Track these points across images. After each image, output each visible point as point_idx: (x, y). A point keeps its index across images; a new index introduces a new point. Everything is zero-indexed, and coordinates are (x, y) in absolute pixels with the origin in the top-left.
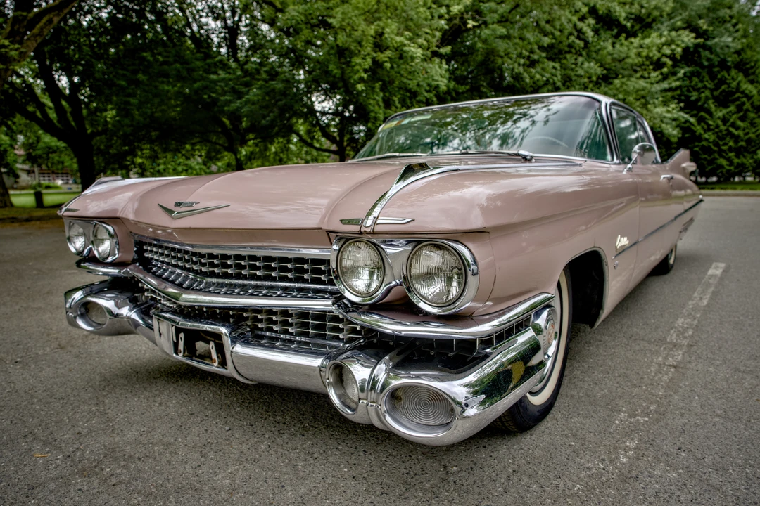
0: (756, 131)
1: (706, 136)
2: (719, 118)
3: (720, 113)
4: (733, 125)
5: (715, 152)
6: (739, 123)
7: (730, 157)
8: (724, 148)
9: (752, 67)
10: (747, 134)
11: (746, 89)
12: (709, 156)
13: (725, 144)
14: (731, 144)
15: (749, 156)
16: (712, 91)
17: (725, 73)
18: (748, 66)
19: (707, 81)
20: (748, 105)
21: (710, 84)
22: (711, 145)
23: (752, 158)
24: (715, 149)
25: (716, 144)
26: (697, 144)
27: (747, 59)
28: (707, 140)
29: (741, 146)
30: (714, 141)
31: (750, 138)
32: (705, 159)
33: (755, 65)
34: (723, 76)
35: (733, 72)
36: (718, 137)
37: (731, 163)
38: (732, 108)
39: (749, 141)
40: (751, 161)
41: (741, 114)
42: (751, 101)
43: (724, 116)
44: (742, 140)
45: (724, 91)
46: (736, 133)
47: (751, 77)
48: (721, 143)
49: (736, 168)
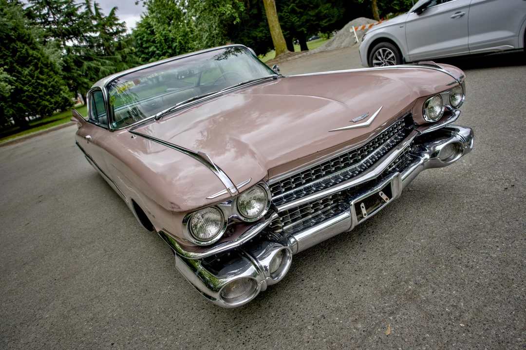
0: (54, 80)
1: (25, 88)
2: (27, 75)
3: (26, 72)
4: (38, 78)
5: (37, 98)
6: (41, 76)
7: (48, 99)
8: (41, 94)
9: (28, 39)
10: (49, 82)
11: (33, 53)
12: (35, 101)
13: (40, 91)
14: (44, 90)
15: (57, 96)
16: (12, 57)
17: (13, 44)
18: (25, 38)
19: (5, 51)
20: (40, 65)
21: (7, 52)
22: (32, 93)
23: (60, 97)
24: (36, 95)
25: (36, 93)
26: (23, 95)
27: (22, 34)
28: (28, 91)
29: (51, 91)
30: (32, 90)
31: (52, 85)
32: (33, 104)
33: (29, 37)
34: (14, 46)
35: (19, 43)
36: (34, 87)
37: (51, 103)
38: (31, 67)
39: (53, 86)
40: (60, 99)
41: (39, 70)
42: (40, 61)
43: (29, 72)
44: (49, 87)
45: (19, 56)
46: (43, 83)
47: (31, 46)
48: (38, 91)
49: (55, 105)
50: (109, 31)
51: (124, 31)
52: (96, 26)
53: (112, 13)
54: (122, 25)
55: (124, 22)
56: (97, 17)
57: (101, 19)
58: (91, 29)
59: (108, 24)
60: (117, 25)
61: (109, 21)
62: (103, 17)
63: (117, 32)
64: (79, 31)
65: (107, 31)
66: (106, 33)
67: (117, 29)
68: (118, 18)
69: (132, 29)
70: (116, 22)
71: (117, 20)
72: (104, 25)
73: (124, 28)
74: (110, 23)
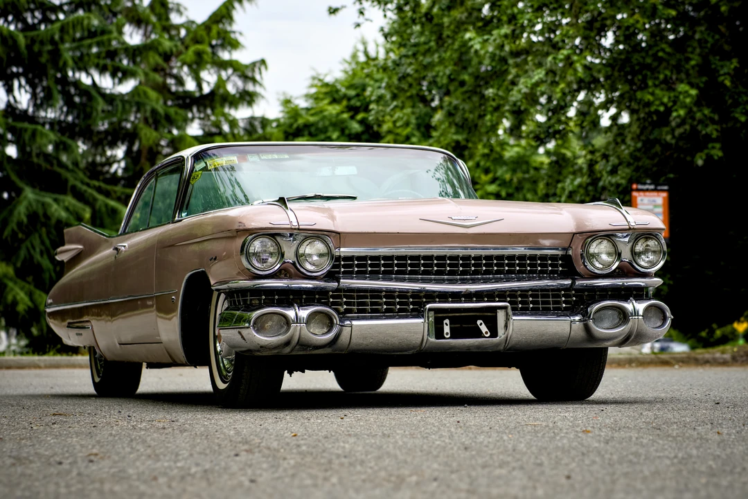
50: (180, 82)
51: (247, 98)
52: (135, 53)
53: (223, 16)
54: (246, 73)
55: (263, 62)
56: (154, 19)
57: (168, 28)
58: (110, 62)
59: (190, 55)
60: (223, 65)
61: (197, 41)
62: (175, 19)
63: (215, 100)
64: (56, 54)
65: (170, 81)
66: (163, 89)
67: (221, 83)
68: (241, 39)
69: (287, 102)
70: (225, 55)
71: (234, 45)
72: (167, 57)
73: (250, 87)
74: (199, 54)
